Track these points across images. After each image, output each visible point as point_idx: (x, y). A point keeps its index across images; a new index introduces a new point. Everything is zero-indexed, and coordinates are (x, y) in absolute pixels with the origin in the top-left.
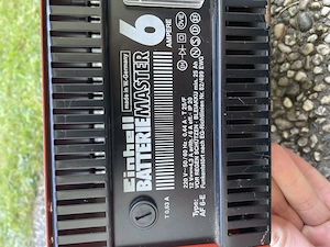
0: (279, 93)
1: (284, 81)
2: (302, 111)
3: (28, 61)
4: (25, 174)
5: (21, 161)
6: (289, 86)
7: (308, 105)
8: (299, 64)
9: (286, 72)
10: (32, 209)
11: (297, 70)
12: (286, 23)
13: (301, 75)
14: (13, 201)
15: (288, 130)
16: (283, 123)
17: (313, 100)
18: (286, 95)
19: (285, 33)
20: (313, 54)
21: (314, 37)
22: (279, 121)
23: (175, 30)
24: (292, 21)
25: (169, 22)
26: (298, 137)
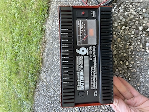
0: (119, 59)
1: (120, 56)
2: (125, 65)
3: (32, 39)
4: (32, 81)
5: (30, 76)
6: (122, 57)
7: (127, 64)
8: (124, 51)
9: (120, 53)
10: (34, 94)
11: (124, 53)
12: (121, 38)
13: (125, 55)
14: (26, 90)
15: (121, 71)
16: (120, 68)
17: (128, 62)
18: (121, 60)
19: (121, 41)
20: (128, 48)
21: (129, 43)
22: (119, 68)
23: (89, 51)
24: (123, 38)
25: (88, 49)
26: (124, 73)
